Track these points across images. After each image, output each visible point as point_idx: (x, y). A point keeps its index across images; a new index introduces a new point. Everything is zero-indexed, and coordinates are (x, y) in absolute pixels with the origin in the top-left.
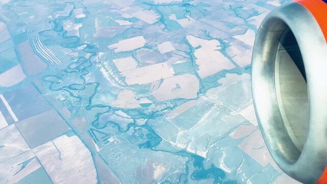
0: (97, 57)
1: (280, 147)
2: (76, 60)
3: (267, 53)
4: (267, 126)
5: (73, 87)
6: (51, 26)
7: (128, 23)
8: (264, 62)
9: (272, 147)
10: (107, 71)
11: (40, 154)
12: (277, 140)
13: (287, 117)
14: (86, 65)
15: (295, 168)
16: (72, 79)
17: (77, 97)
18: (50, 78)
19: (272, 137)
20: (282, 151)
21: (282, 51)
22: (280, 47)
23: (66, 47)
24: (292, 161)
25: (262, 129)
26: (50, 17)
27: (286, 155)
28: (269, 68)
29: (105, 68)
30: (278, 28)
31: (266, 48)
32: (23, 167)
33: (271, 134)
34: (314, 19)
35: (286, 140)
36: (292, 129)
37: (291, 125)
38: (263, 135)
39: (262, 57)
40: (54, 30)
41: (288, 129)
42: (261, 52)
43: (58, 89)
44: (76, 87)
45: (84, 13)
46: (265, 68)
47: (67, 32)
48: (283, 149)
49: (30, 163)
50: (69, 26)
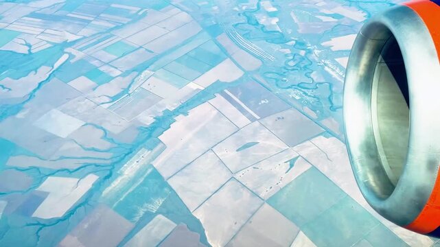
0: (314, 55)
1: (371, 179)
2: (291, 57)
3: (365, 65)
4: (357, 152)
5: (302, 85)
6: (243, 19)
7: (331, 19)
8: (361, 77)
9: (361, 178)
10: (333, 70)
11: (304, 153)
12: (368, 169)
13: (382, 143)
14: (306, 63)
15: (387, 204)
16: (298, 78)
17: (314, 97)
18: (271, 74)
19: (362, 166)
20: (373, 184)
21: (382, 65)
22: (381, 60)
23: (272, 42)
24: (383, 196)
25: (351, 155)
26: (236, 9)
27: (377, 189)
28: (366, 83)
29: (328, 67)
30: (381, 36)
31: (365, 59)
32: (292, 166)
33: (360, 161)
34: (426, 27)
35: (379, 170)
36: (387, 158)
37: (386, 153)
38: (352, 162)
39: (358, 70)
40: (248, 23)
41: (383, 157)
42: (357, 64)
43: (286, 87)
44: (306, 86)
45: (274, 6)
46: (361, 83)
47: (264, 26)
48: (375, 182)
49: (297, 161)
50: (263, 20)
